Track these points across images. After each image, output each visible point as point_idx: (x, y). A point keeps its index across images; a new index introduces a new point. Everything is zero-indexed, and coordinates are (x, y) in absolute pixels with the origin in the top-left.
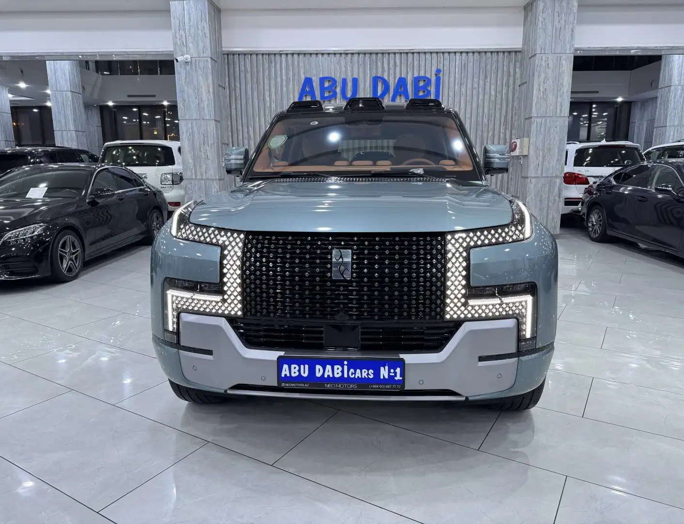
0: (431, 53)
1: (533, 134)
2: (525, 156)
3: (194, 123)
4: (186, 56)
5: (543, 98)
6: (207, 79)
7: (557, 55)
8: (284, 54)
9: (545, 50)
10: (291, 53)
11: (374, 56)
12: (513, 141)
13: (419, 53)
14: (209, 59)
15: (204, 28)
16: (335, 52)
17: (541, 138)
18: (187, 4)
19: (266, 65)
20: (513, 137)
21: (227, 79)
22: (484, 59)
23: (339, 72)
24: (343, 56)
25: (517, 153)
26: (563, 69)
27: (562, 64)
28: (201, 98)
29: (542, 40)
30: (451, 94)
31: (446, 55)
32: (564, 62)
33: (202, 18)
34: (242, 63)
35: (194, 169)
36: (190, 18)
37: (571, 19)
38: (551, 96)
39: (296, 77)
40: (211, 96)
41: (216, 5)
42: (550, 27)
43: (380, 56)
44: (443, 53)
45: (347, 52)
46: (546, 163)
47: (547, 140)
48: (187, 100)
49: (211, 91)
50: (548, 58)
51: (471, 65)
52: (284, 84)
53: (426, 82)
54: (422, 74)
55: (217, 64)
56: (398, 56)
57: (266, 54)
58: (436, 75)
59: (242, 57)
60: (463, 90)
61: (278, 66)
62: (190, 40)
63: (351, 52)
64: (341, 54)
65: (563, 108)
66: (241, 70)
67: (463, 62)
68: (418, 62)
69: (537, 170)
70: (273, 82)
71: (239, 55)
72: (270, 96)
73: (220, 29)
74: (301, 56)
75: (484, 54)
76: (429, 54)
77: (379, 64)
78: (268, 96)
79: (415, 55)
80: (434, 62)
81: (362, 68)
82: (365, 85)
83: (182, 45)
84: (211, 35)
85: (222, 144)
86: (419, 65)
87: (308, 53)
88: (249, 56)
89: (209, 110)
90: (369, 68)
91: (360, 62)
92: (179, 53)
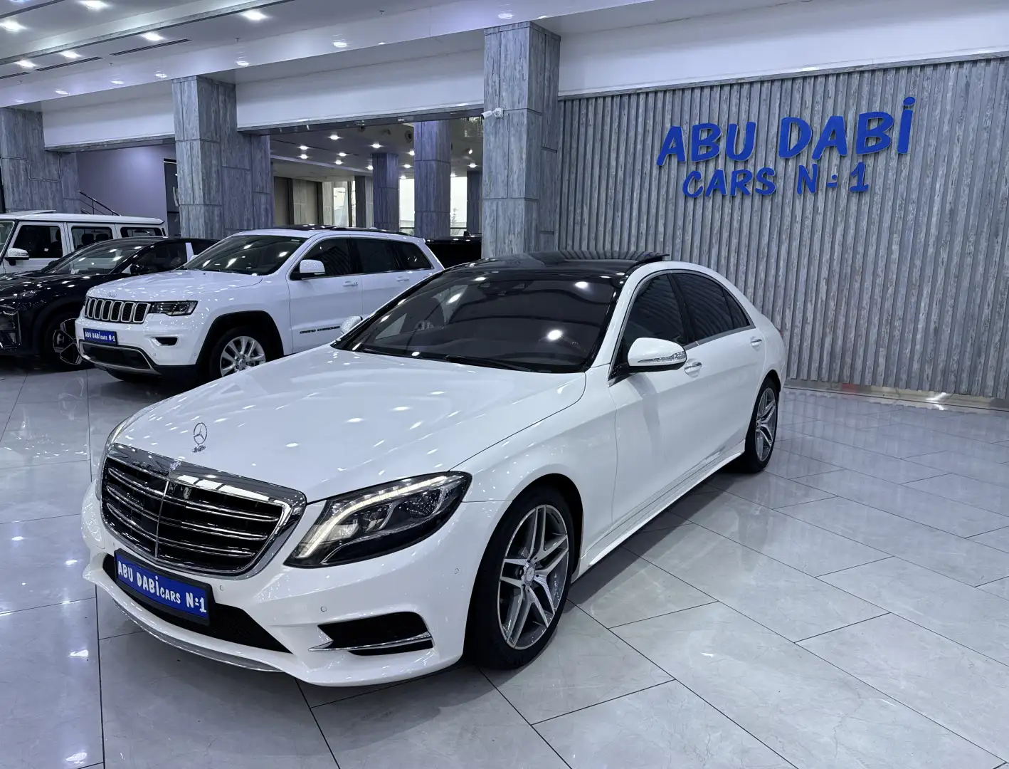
0: (899, 68)
3: (500, 203)
4: (499, 110)
6: (520, 140)
8: (643, 93)
10: (652, 92)
14: (525, 115)
15: (522, 67)
18: (504, 36)
19: (616, 114)
21: (561, 138)
23: (726, 116)
24: (735, 87)
28: (511, 167)
30: (933, 142)
31: (929, 71)
33: (521, 54)
34: (584, 111)
36: (506, 57)
39: (658, 127)
40: (524, 165)
41: (549, 32)
45: (740, 81)
48: (494, 171)
49: (524, 156)
51: (980, 86)
52: (640, 138)
53: (884, 121)
54: (876, 108)
55: (541, 118)
57: (617, 95)
58: (905, 108)
61: (633, 112)
62: (504, 86)
66: (581, 122)
67: (965, 80)
68: (869, 86)
70: (623, 137)
71: (580, 100)
72: (617, 159)
73: (557, 65)
74: (668, 94)
76: (893, 72)
77: (797, 96)
78: (615, 159)
79: (866, 75)
80: (902, 84)
81: (766, 105)
82: (769, 133)
83: (494, 94)
84: (534, 77)
85: (538, 232)
86: (871, 94)
87: (679, 89)
88: (594, 100)
89: (518, 185)
90: (778, 104)
91: (764, 96)
92: (490, 106)
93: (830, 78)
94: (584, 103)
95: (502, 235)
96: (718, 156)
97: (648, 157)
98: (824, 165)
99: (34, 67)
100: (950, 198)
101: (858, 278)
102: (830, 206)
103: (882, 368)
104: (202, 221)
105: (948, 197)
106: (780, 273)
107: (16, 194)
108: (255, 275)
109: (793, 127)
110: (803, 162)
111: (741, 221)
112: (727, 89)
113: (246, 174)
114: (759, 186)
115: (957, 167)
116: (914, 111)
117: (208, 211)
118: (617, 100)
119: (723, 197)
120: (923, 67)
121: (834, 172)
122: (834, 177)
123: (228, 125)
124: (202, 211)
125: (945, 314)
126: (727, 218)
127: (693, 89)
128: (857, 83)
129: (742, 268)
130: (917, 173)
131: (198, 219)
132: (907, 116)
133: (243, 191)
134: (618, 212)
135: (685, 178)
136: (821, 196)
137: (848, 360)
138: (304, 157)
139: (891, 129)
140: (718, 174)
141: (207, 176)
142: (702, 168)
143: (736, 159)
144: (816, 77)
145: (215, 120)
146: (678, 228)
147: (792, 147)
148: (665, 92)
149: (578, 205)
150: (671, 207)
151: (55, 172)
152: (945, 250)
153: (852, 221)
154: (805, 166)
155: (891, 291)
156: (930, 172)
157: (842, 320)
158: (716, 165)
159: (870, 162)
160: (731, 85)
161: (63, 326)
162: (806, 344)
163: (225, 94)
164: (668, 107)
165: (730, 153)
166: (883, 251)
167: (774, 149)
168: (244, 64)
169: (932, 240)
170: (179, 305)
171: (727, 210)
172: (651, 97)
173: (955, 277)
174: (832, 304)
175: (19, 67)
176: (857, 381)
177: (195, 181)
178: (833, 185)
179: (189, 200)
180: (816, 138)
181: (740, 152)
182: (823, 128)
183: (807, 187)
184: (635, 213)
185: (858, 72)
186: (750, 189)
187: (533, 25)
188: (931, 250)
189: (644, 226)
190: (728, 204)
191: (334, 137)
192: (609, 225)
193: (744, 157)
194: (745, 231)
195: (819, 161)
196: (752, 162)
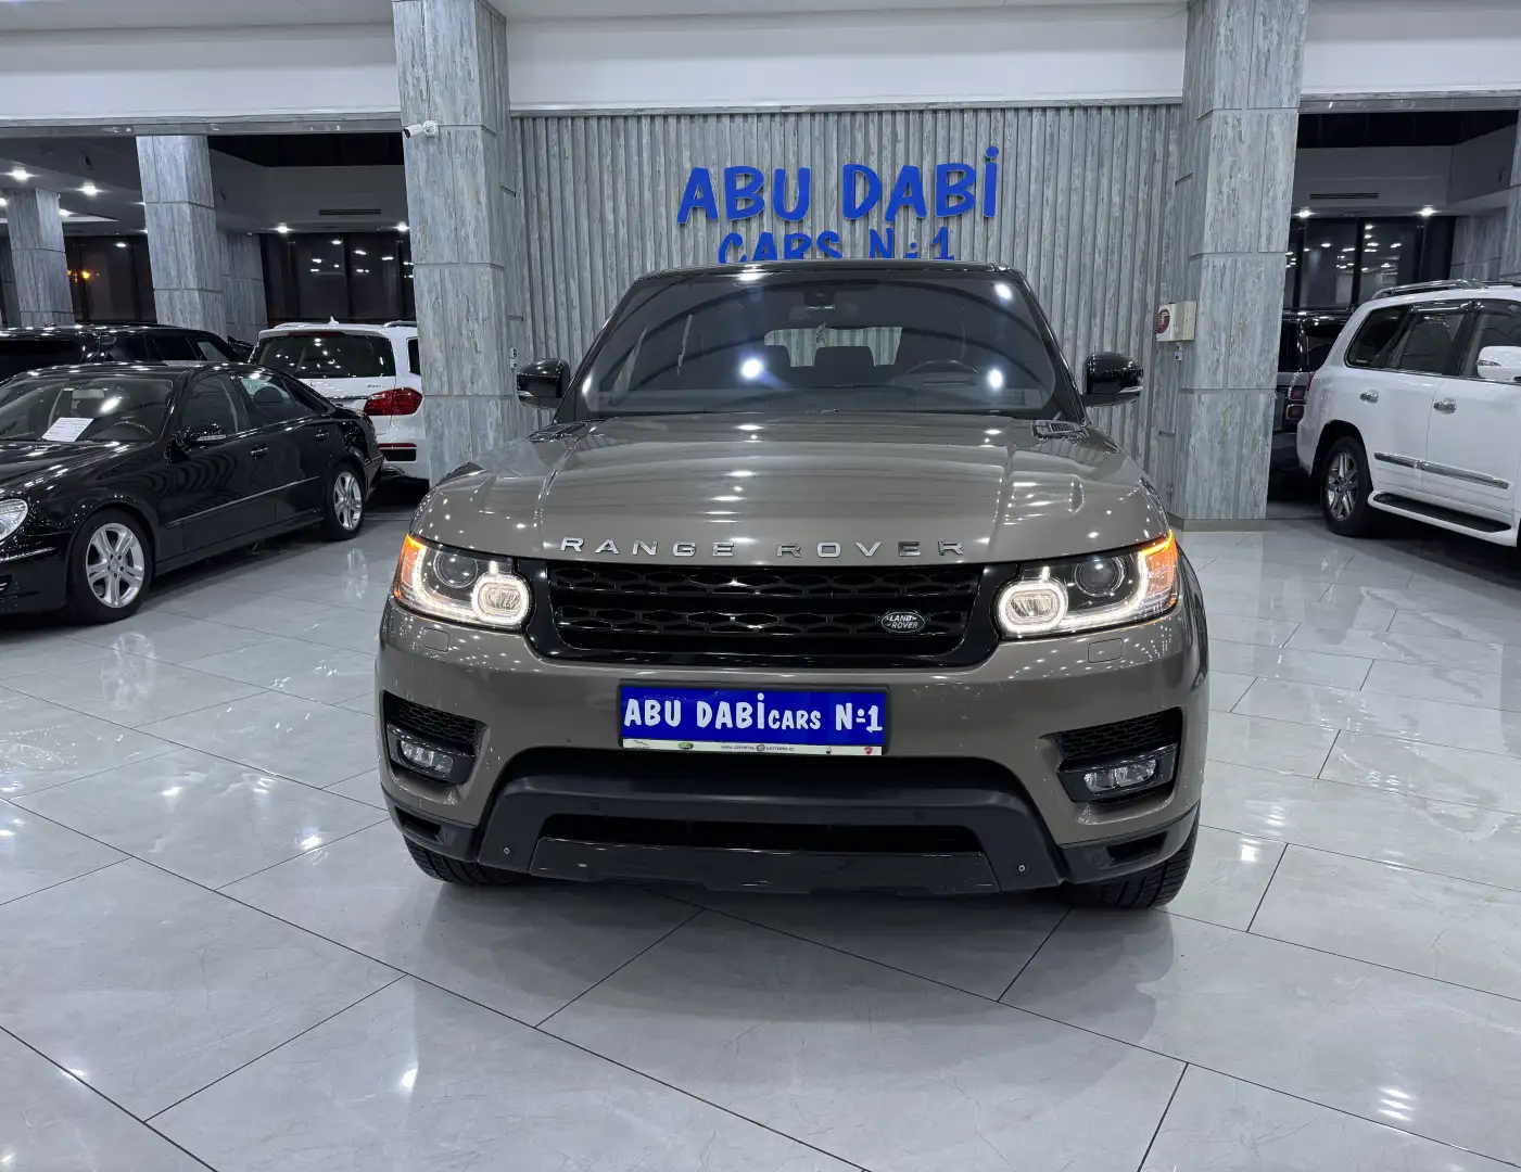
0: (976, 110)
1: (1205, 293)
2: (1189, 343)
3: (446, 272)
4: (428, 123)
5: (1229, 210)
6: (474, 174)
7: (1259, 112)
8: (647, 115)
9: (1232, 101)
10: (659, 116)
11: (847, 120)
12: (1161, 308)
13: (948, 111)
14: (479, 131)
15: (466, 59)
16: (761, 111)
17: (1224, 300)
18: (429, 7)
19: (607, 142)
20: (1162, 299)
21: (521, 174)
22: (1097, 122)
23: (768, 158)
24: (777, 119)
25: (1169, 335)
26: (1276, 143)
27: (1272, 132)
28: (462, 216)
29: (1226, 76)
30: (1021, 204)
31: (1010, 115)
32: (1276, 129)
33: (462, 39)
34: (554, 137)
35: (445, 373)
36: (435, 40)
37: (1294, 30)
38: (1246, 206)
39: (674, 169)
40: (485, 213)
41: (495, 9)
42: (1244, 49)
43: (860, 118)
44: (1003, 110)
45: (787, 111)
46: (1235, 359)
47: (1238, 304)
48: (430, 222)
49: (483, 200)
50: (1239, 120)
51: (1065, 138)
52: (647, 182)
53: (965, 175)
54: (955, 158)
55: (496, 141)
56: (900, 118)
57: (606, 117)
58: (987, 160)
59: (553, 125)
60: (1049, 193)
61: (634, 143)
62: (436, 86)
63: (795, 110)
64: (773, 115)
65: (1275, 233)
66: (551, 152)
67: (1048, 130)
68: (946, 130)
69: (1215, 373)
70: (621, 180)
71: (547, 119)
72: (615, 210)
73: (506, 62)
74: (683, 120)
75: (1095, 112)
76: (971, 114)
77: (859, 137)
78: (611, 210)
79: (939, 114)
80: (982, 130)
82: (828, 185)
83: (418, 98)
84: (484, 77)
85: (510, 318)
86: (948, 139)
87: (699, 115)
88: (570, 122)
89: (477, 244)
90: (835, 145)
91: (816, 134)
92: (415, 117)
93: (898, 115)
95: (455, 321)
96: (762, 213)
97: (663, 210)
98: (900, 230)
100: (1043, 273)
109: (857, 176)
110: (873, 225)
112: (766, 120)
114: (820, 256)
115: (1048, 233)
116: (998, 165)
121: (913, 239)
122: (913, 245)
127: (716, 117)
130: (1006, 242)
132: (991, 171)
135: (718, 242)
139: (974, 184)
140: (766, 240)
142: (741, 230)
143: (787, 218)
147: (857, 206)
149: (560, 279)
154: (876, 229)
156: (1020, 241)
158: (761, 225)
159: (953, 225)
165: (778, 209)
167: (836, 207)
180: (887, 193)
181: (792, 209)
182: (893, 183)
185: (931, 110)
193: (799, 215)
195: (894, 223)
196: (807, 223)
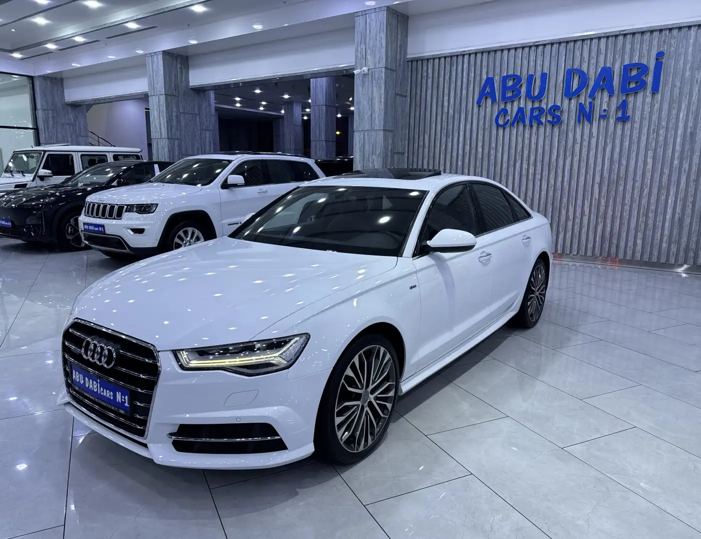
4: (365, 69)
6: (380, 90)
8: (467, 54)
10: (473, 53)
11: (572, 44)
13: (634, 33)
14: (383, 70)
15: (381, 38)
16: (524, 45)
18: (369, 17)
19: (448, 69)
21: (409, 87)
23: (526, 68)
24: (533, 48)
28: (374, 108)
30: (678, 84)
31: (675, 32)
33: (380, 28)
34: (425, 68)
36: (370, 32)
39: (478, 78)
41: (400, 13)
45: (536, 44)
48: (362, 112)
49: (383, 100)
52: (464, 86)
53: (641, 70)
54: (636, 60)
55: (395, 73)
57: (448, 57)
58: (657, 59)
60: (698, 76)
61: (460, 68)
62: (369, 51)
63: (542, 43)
66: (423, 75)
68: (631, 44)
70: (453, 86)
71: (423, 60)
72: (449, 101)
73: (407, 36)
74: (484, 54)
77: (578, 53)
78: (447, 102)
79: (628, 36)
80: (655, 42)
81: (555, 60)
82: (557, 79)
83: (362, 59)
84: (390, 45)
85: (393, 153)
86: (632, 50)
87: (493, 51)
88: (432, 60)
89: (379, 120)
90: (564, 59)
91: (553, 54)
92: (359, 66)
93: (602, 40)
94: (425, 62)
95: (367, 156)
96: (520, 98)
97: (471, 99)
98: (597, 102)
99: (56, 49)
100: (690, 124)
101: (622, 182)
102: (601, 132)
103: (639, 248)
104: (166, 150)
105: (689, 123)
106: (566, 180)
107: (47, 133)
108: (199, 185)
109: (575, 75)
110: (582, 100)
111: (537, 144)
112: (527, 50)
113: (195, 117)
114: (550, 118)
115: (696, 101)
116: (664, 62)
117: (171, 143)
118: (448, 60)
119: (524, 126)
120: (670, 29)
121: (605, 107)
122: (605, 110)
123: (183, 84)
124: (167, 143)
125: (687, 208)
126: (527, 142)
127: (502, 50)
128: (622, 42)
129: (538, 177)
130: (666, 107)
131: (163, 148)
132: (659, 65)
133: (194, 128)
134: (449, 137)
135: (496, 113)
136: (595, 124)
137: (615, 241)
138: (238, 105)
139: (647, 75)
140: (520, 110)
141: (169, 119)
142: (509, 107)
143: (533, 99)
144: (591, 39)
145: (175, 82)
146: (492, 148)
147: (573, 90)
148: (482, 53)
149: (421, 134)
150: (487, 133)
151: (72, 118)
152: (687, 162)
153: (618, 142)
154: (583, 103)
155: (646, 191)
156: (675, 106)
157: (610, 213)
158: (519, 104)
159: (631, 99)
160: (530, 47)
161: (72, 221)
162: (584, 230)
163: (181, 64)
164: (485, 63)
165: (529, 95)
166: (640, 164)
167: (561, 91)
168: (194, 42)
169: (677, 155)
170: (146, 207)
171: (527, 136)
172: (473, 56)
173: (694, 181)
174: (603, 202)
175: (47, 48)
176: (621, 256)
177: (162, 122)
178: (604, 117)
179: (158, 136)
180: (592, 83)
181: (536, 94)
182: (596, 77)
183: (585, 119)
184: (461, 139)
185: (623, 34)
186: (543, 120)
187: (389, 9)
188: (676, 162)
189: (468, 147)
190: (527, 131)
191: (258, 91)
192: (443, 147)
193: (539, 98)
194: (540, 150)
195: (594, 99)
196: (545, 101)
